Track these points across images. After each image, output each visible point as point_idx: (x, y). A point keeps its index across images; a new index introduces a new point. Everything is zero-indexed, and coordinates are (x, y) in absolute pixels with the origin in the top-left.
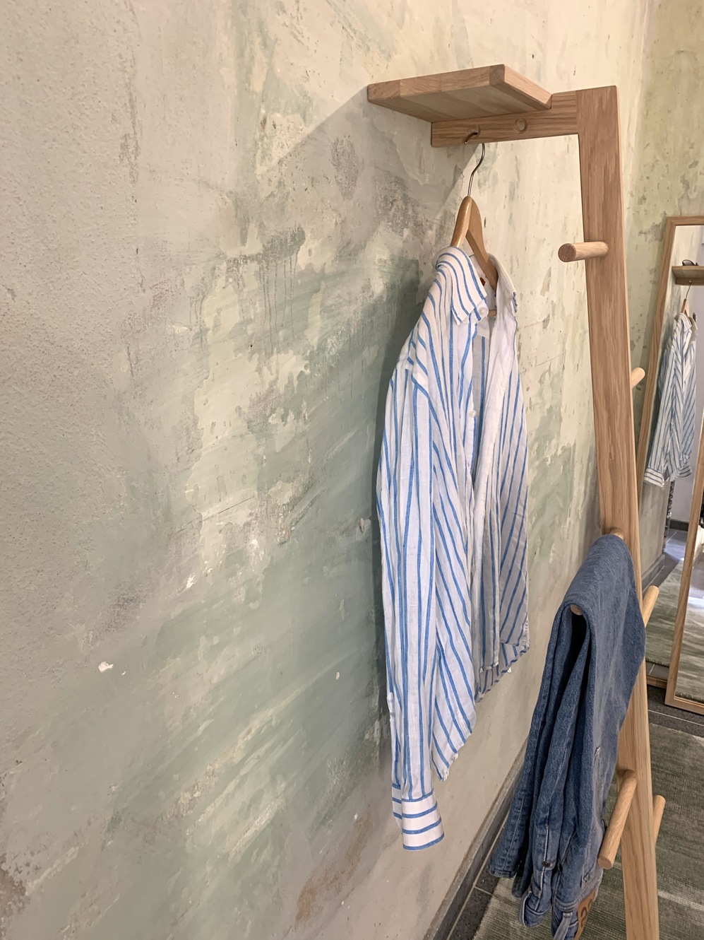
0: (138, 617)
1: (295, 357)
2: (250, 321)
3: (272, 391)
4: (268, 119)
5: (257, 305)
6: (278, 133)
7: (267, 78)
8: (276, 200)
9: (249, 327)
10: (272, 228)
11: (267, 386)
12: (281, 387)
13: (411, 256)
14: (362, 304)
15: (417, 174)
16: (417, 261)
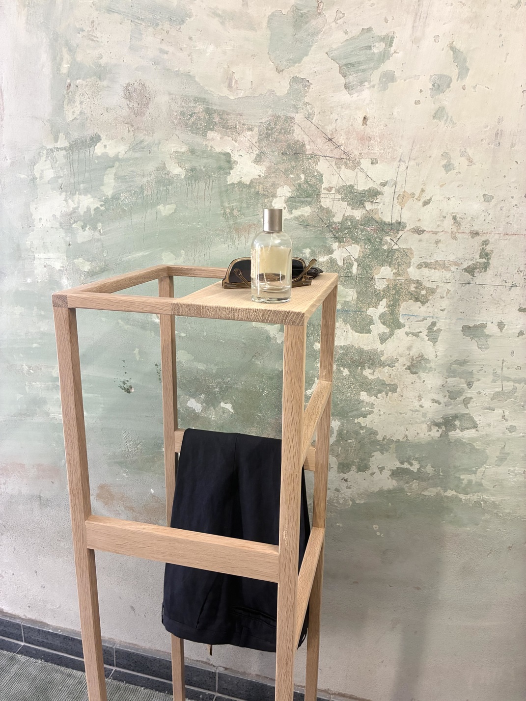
0: (5, 281)
1: (92, 200)
3: (75, 212)
4: (72, 84)
5: (65, 170)
6: (79, 89)
7: (71, 65)
8: (78, 121)
9: (59, 180)
10: (75, 135)
11: (71, 209)
12: (81, 212)
13: (218, 150)
14: (157, 177)
15: (225, 92)
16: (229, 153)
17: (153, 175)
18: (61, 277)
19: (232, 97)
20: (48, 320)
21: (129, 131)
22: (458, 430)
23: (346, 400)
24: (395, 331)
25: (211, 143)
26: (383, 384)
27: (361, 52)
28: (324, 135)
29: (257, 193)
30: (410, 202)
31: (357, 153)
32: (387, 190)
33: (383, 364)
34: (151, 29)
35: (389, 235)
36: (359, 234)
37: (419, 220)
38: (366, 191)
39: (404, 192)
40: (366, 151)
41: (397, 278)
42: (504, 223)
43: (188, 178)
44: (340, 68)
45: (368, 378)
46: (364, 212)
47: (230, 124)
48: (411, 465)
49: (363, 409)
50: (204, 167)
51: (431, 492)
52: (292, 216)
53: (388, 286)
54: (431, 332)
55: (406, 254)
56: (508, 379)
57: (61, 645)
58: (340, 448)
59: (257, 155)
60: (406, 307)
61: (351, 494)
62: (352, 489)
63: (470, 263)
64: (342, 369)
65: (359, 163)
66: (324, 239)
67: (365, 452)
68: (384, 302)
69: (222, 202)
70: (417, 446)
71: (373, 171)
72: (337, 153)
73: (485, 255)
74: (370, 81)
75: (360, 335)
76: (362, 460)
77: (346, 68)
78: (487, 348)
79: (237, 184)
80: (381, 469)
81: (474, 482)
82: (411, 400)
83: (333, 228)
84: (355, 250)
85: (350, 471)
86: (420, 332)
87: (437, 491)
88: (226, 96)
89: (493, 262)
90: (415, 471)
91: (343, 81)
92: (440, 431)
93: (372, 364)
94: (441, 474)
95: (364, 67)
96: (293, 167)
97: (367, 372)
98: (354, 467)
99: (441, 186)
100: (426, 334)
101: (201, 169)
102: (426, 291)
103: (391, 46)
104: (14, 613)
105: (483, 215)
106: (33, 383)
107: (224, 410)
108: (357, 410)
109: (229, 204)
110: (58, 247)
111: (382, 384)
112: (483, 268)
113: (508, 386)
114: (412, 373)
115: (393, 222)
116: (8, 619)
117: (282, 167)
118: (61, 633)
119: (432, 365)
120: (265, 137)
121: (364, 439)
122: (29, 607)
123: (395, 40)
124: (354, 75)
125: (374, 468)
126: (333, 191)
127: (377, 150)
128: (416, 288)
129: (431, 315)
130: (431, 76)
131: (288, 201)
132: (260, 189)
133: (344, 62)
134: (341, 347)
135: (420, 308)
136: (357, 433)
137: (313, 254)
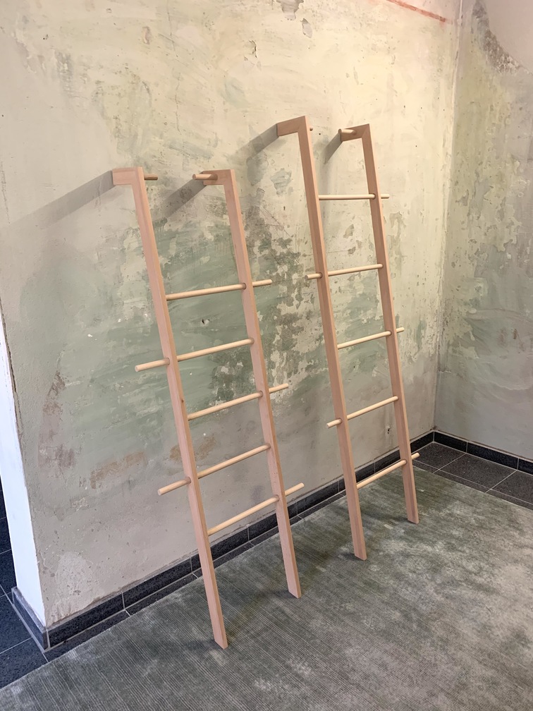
0: (100, 325)
9: (141, 248)
14: (199, 242)
18: (143, 313)
20: (134, 346)
23: (288, 341)
24: (301, 302)
25: (224, 221)
26: (299, 328)
27: (281, 179)
28: (270, 215)
30: (301, 243)
31: (282, 223)
33: (298, 319)
34: (194, 160)
35: (296, 259)
36: (286, 260)
37: (305, 250)
38: (287, 240)
39: (299, 239)
40: (285, 222)
41: (300, 278)
42: (328, 248)
43: (215, 241)
44: (275, 185)
45: (294, 327)
46: (287, 250)
48: (311, 362)
49: (294, 343)
50: (223, 234)
51: (318, 372)
52: (261, 255)
53: (297, 282)
55: (302, 266)
57: (154, 586)
60: (304, 290)
62: (293, 385)
65: (284, 228)
66: (274, 265)
67: (296, 364)
68: (296, 290)
70: (313, 352)
71: (288, 231)
72: (276, 223)
74: (285, 191)
75: (290, 307)
76: (295, 368)
77: (277, 185)
80: (302, 369)
82: (309, 332)
83: (277, 259)
84: (285, 268)
86: (309, 300)
87: (320, 370)
90: (313, 364)
91: (276, 191)
92: (319, 342)
93: (295, 320)
94: (321, 362)
95: (282, 185)
96: (260, 231)
97: (294, 325)
98: (293, 373)
101: (221, 235)
103: (290, 176)
104: (109, 593)
106: (124, 395)
107: (239, 367)
108: (292, 344)
110: (141, 293)
114: (308, 320)
115: (296, 253)
116: (109, 599)
117: (256, 231)
118: (153, 577)
119: (314, 314)
120: (248, 217)
121: (295, 357)
122: (123, 577)
124: (279, 188)
125: (300, 370)
126: (276, 241)
127: (289, 221)
128: (306, 280)
129: (311, 291)
133: (276, 182)
134: (283, 315)
135: (307, 289)
136: (293, 355)
137: (270, 273)
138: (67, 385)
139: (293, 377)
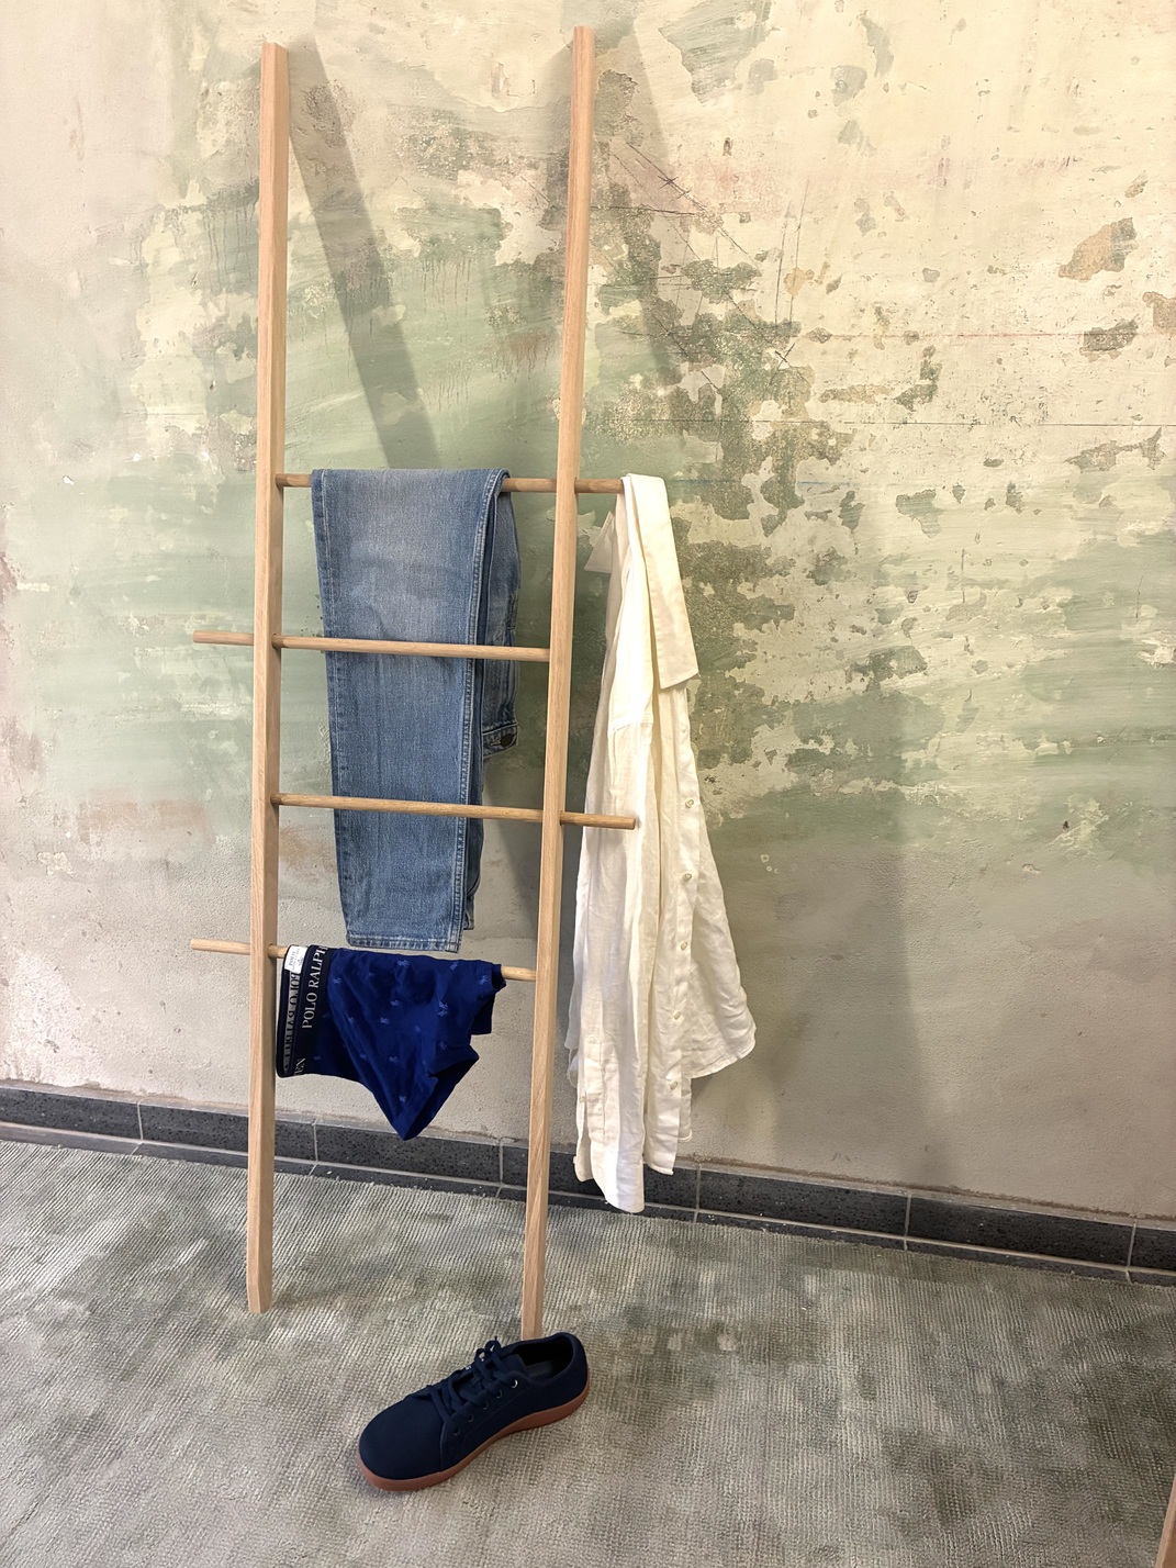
0: (91, 460)
2: (192, 261)
3: (221, 325)
4: (211, 90)
5: (201, 248)
6: (224, 98)
7: (208, 56)
8: (224, 157)
9: (190, 266)
10: (219, 182)
11: (214, 321)
12: (232, 323)
13: (478, 204)
14: (369, 258)
15: (487, 99)
16: (496, 210)
17: (362, 254)
18: (197, 447)
19: (499, 109)
20: (173, 530)
21: (317, 173)
22: (895, 677)
23: (709, 639)
24: (789, 512)
25: (462, 193)
26: (770, 605)
27: (716, 29)
28: (659, 174)
29: (548, 280)
30: (806, 286)
31: (715, 203)
32: (767, 267)
33: (769, 572)
35: (773, 346)
36: (723, 346)
37: (822, 317)
38: (733, 270)
39: (795, 270)
40: (729, 200)
41: (790, 419)
42: (957, 317)
43: (427, 256)
44: (683, 56)
45: (743, 597)
46: (731, 307)
47: (498, 158)
48: (820, 742)
49: (739, 653)
50: (454, 236)
51: (855, 787)
52: (610, 318)
53: (774, 434)
54: (847, 510)
55: (802, 376)
56: (973, 583)
57: (215, 1133)
58: (702, 725)
59: (547, 211)
60: (807, 469)
61: (722, 804)
62: (723, 795)
63: (907, 387)
64: (702, 585)
65: (719, 222)
66: (665, 357)
67: (743, 729)
68: (768, 463)
69: (487, 299)
70: (830, 709)
71: (742, 234)
72: (681, 205)
73: (930, 373)
74: (735, 78)
75: (731, 522)
76: (738, 742)
77: (694, 56)
78: (937, 532)
79: (512, 265)
80: (771, 755)
81: (923, 764)
82: (817, 631)
83: (679, 337)
84: (720, 374)
85: (718, 763)
86: (830, 511)
87: (864, 785)
88: (489, 108)
89: (943, 384)
90: (827, 752)
91: (689, 78)
92: (867, 679)
93: (752, 573)
94: (870, 754)
95: (723, 54)
96: (609, 232)
97: (743, 588)
98: (725, 755)
99: (856, 257)
100: (839, 513)
101: (447, 240)
102: (837, 439)
103: (766, 17)
104: (120, 1089)
105: (923, 305)
106: (150, 650)
108: (728, 655)
109: (499, 301)
110: (190, 392)
111: (770, 607)
112: (926, 395)
113: (973, 594)
114: (817, 583)
115: (778, 322)
116: (111, 1099)
118: (214, 1111)
119: (849, 566)
120: (560, 180)
121: (741, 705)
122: (151, 1072)
123: (773, 8)
124: (707, 68)
125: (758, 754)
126: (678, 272)
127: (748, 197)
128: (820, 435)
129: (846, 480)
130: (833, 69)
131: (601, 292)
132: (553, 272)
133: (690, 45)
134: (699, 545)
135: (827, 469)
136: (729, 696)
137: (647, 383)
138: (20, 586)
139: (723, 770)
